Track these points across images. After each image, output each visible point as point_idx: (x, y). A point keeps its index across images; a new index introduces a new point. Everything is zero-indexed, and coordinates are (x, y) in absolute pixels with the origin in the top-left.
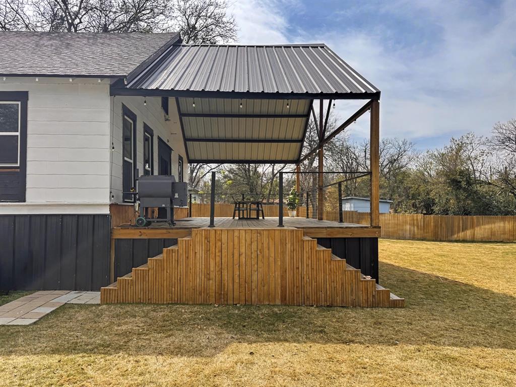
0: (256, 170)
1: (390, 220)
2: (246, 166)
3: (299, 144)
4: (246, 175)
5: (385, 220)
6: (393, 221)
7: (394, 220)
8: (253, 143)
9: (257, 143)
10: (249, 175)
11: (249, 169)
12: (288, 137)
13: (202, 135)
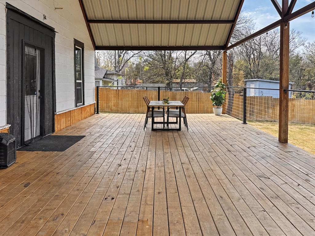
0: (171, 55)
1: (305, 106)
2: (162, 52)
3: (229, 25)
4: (163, 60)
5: (300, 105)
6: (308, 107)
7: (309, 105)
8: (171, 25)
9: (176, 25)
10: (165, 60)
11: (165, 55)
12: (216, 17)
13: (107, 15)
